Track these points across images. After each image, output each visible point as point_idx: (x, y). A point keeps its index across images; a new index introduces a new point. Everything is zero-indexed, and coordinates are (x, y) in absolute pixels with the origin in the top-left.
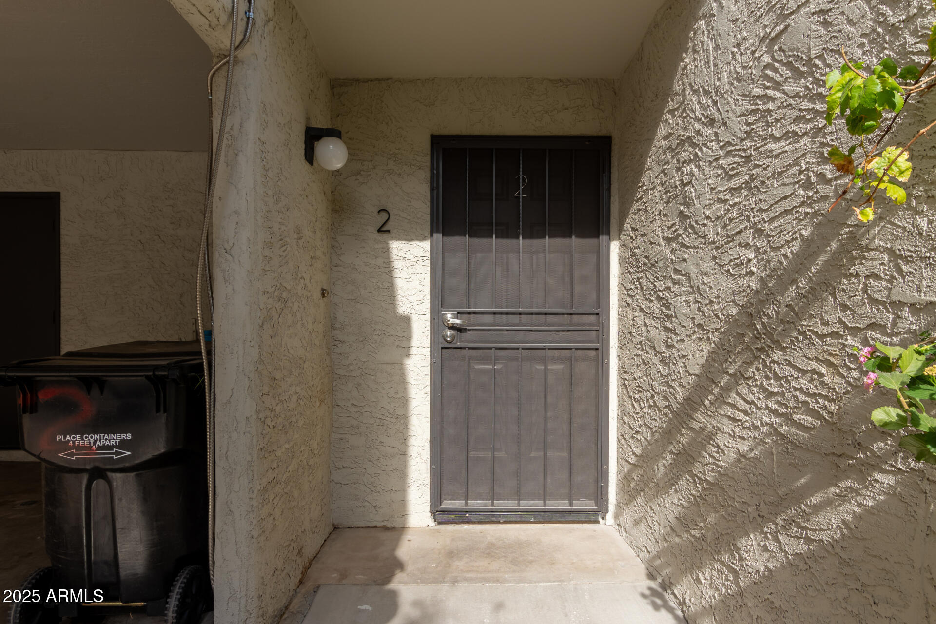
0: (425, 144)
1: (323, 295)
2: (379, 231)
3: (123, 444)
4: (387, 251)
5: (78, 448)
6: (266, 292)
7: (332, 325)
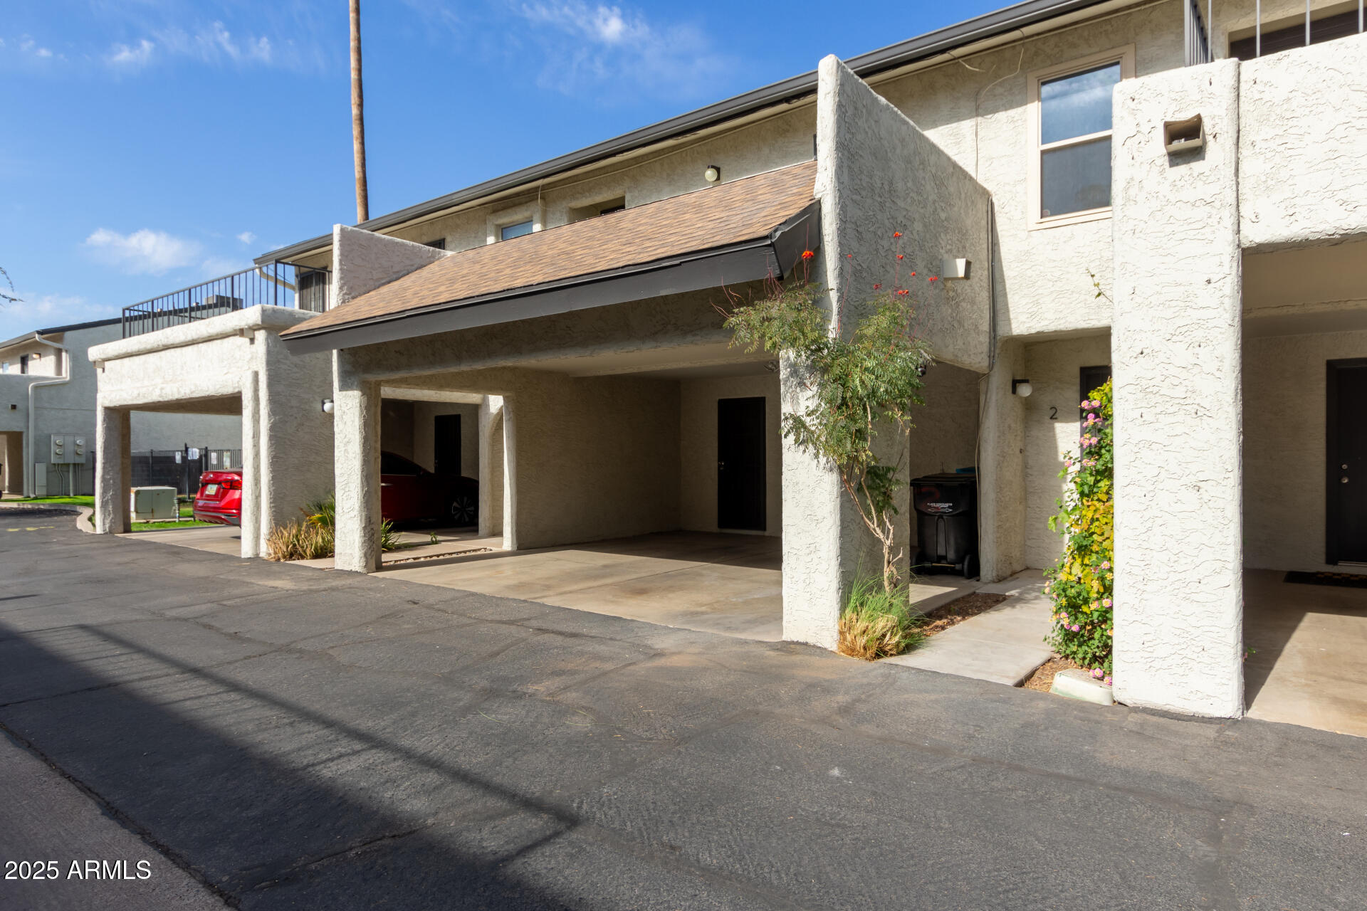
0: (1077, 372)
1: (1021, 452)
2: (1051, 418)
3: (949, 507)
4: (1053, 429)
5: (935, 508)
6: (998, 455)
7: (1026, 466)
